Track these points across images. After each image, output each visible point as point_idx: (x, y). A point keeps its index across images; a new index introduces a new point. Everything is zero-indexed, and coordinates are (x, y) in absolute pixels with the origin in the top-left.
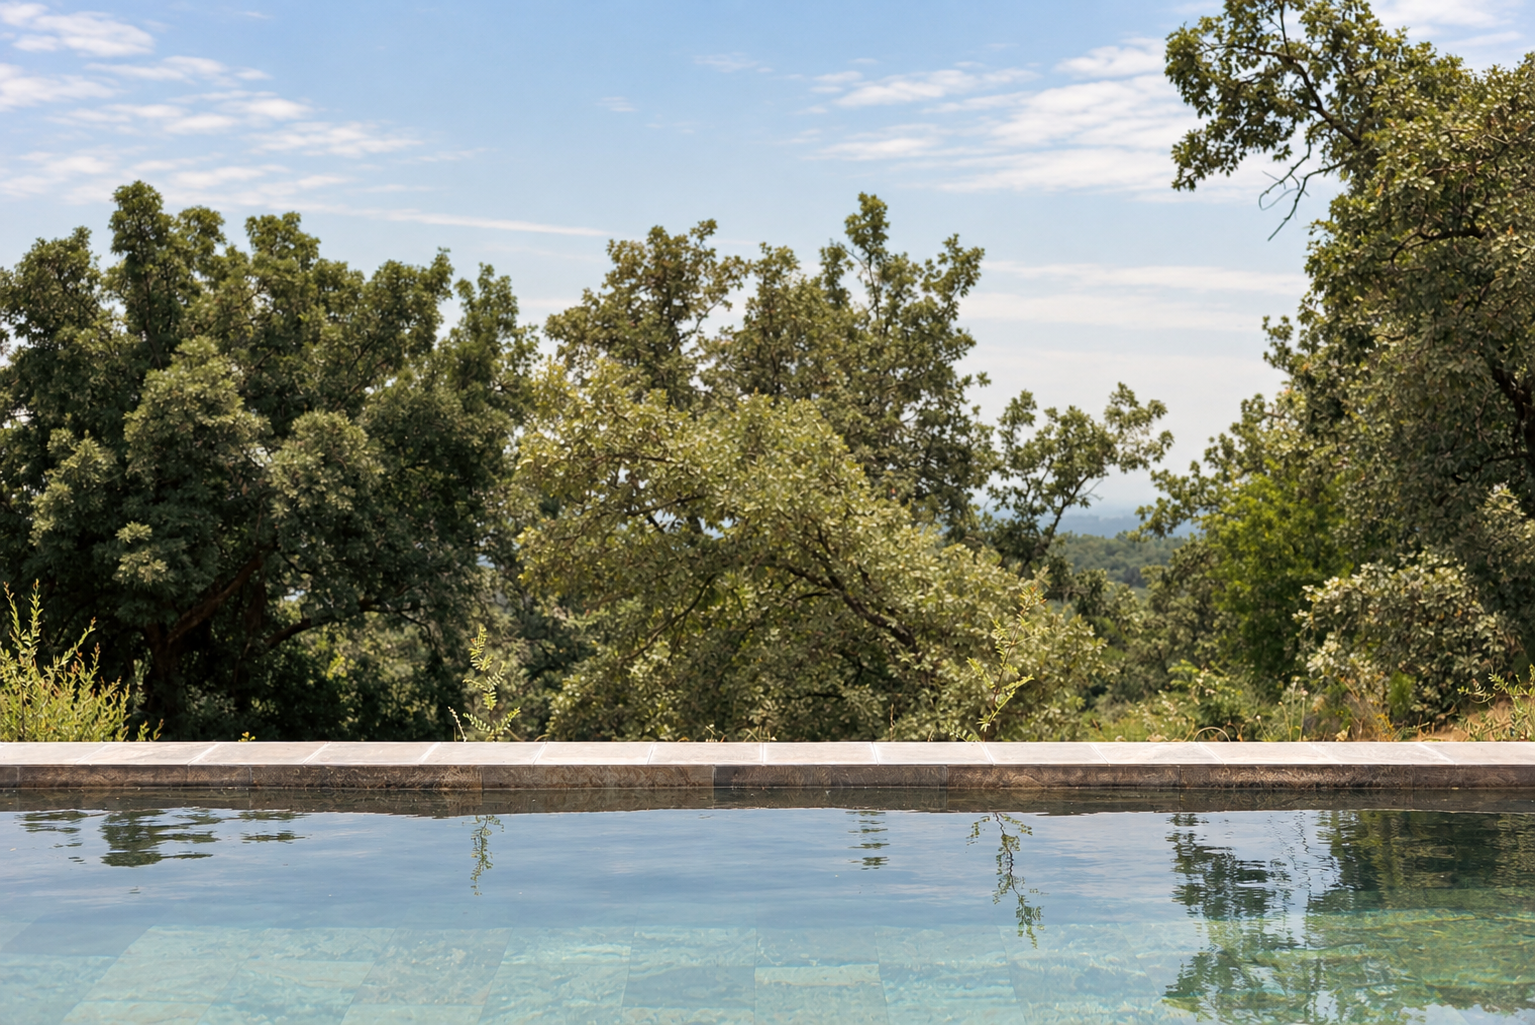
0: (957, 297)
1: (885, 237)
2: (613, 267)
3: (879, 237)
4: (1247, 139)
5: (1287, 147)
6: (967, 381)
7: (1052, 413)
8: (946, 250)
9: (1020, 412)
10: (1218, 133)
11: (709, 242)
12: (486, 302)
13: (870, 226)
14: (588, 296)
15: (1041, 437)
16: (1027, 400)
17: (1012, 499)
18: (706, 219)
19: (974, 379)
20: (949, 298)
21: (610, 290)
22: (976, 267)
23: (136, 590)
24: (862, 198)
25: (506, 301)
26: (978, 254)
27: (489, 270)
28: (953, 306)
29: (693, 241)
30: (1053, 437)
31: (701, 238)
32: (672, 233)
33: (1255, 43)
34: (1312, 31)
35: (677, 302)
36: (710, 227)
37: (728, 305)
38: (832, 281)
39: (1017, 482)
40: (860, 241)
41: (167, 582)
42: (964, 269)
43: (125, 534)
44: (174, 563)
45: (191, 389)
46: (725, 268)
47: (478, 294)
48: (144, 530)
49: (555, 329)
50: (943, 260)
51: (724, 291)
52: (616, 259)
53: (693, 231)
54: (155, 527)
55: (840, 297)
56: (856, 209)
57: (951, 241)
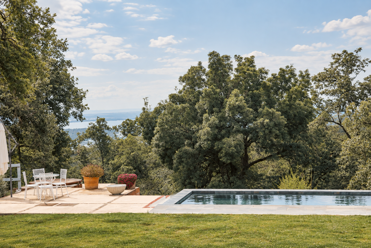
31: (357, 53)
45: (237, 103)
51: (363, 67)
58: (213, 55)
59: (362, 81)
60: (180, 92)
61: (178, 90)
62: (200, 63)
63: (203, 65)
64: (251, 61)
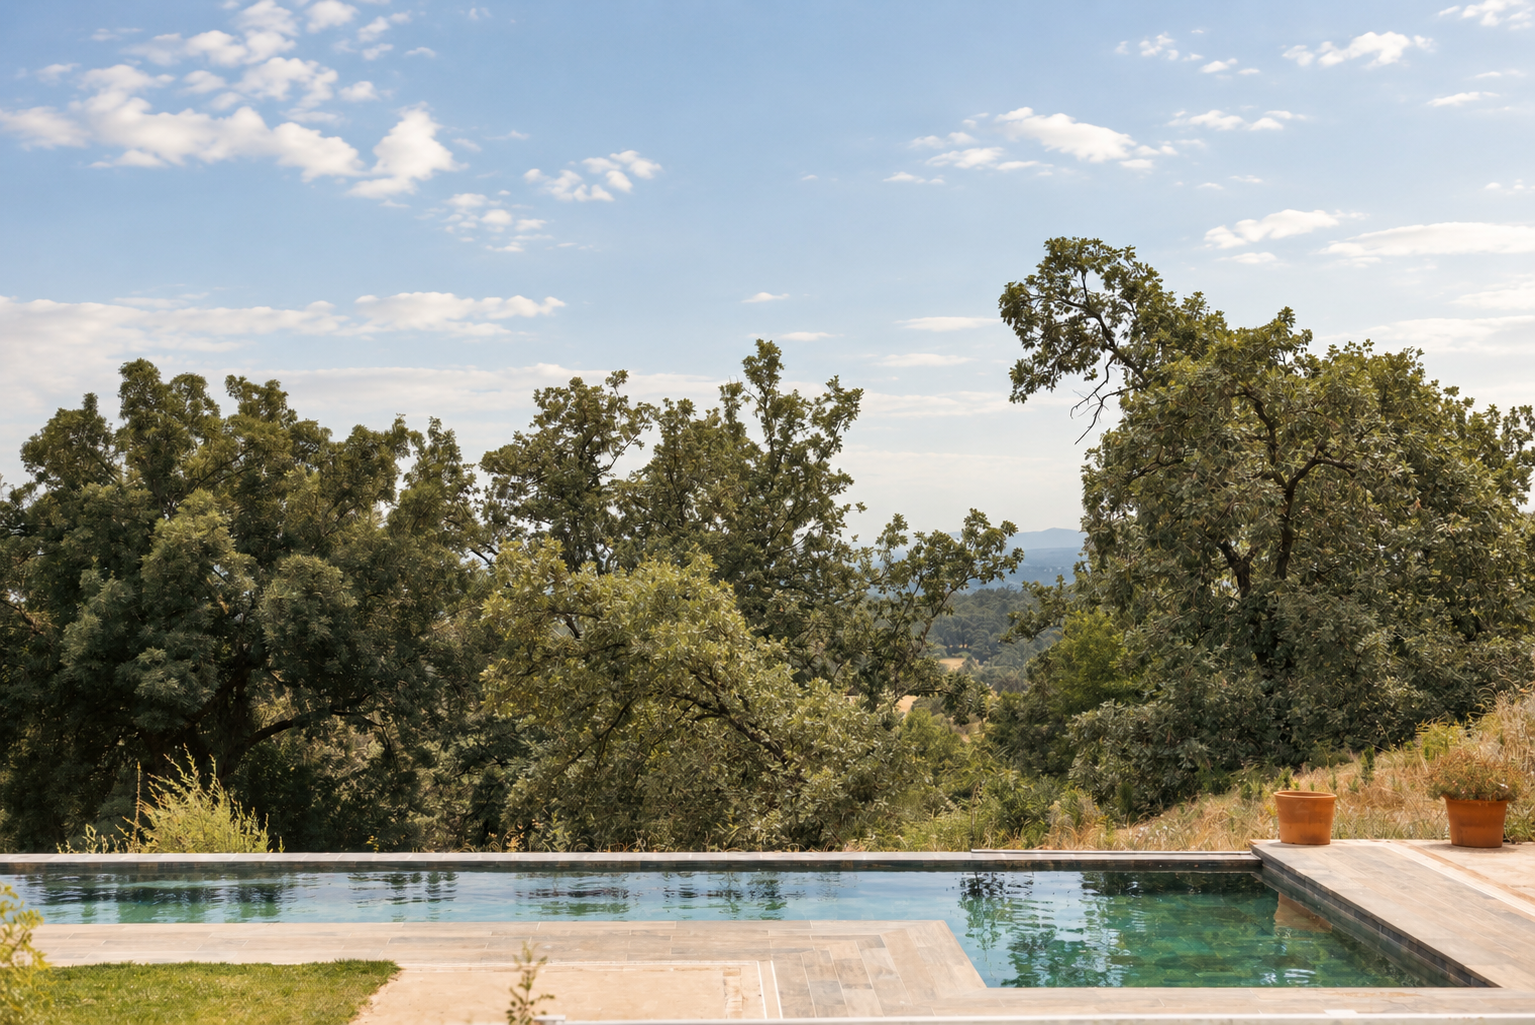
0: (840, 432)
1: (779, 379)
2: (540, 411)
3: (774, 378)
4: (1063, 367)
5: (1094, 370)
6: (847, 508)
7: (919, 535)
8: (828, 390)
9: (893, 533)
10: (1040, 360)
11: (622, 391)
12: (433, 450)
13: (765, 364)
14: (518, 437)
15: (911, 556)
16: (899, 523)
17: (888, 612)
18: (618, 370)
19: (853, 507)
20: (833, 433)
21: (537, 429)
22: (856, 405)
23: (153, 702)
24: (759, 343)
25: (452, 451)
26: (857, 393)
27: (437, 422)
28: (837, 440)
29: (607, 390)
30: (922, 555)
32: (589, 385)
33: (1064, 294)
34: (1109, 286)
35: (596, 439)
36: (622, 376)
37: (641, 445)
38: (730, 414)
39: (891, 595)
40: (756, 380)
41: (179, 696)
42: (847, 404)
43: (143, 657)
44: (182, 679)
45: (196, 536)
46: (638, 412)
47: (428, 443)
48: (160, 654)
49: (490, 462)
50: (829, 398)
52: (542, 405)
53: (609, 380)
54: (168, 650)
55: (738, 429)
56: (754, 352)
57: (833, 384)
59: (637, 477)
62: (89, 402)
63: (100, 407)
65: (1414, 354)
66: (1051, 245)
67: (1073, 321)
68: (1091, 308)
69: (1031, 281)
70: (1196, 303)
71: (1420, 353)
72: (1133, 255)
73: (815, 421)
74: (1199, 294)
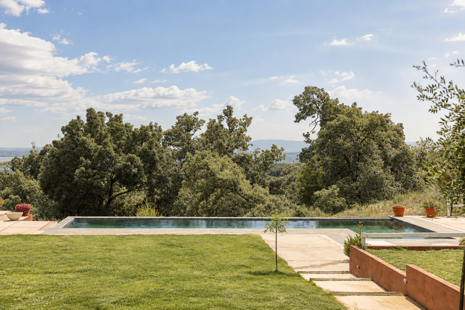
0: (247, 127)
1: (232, 115)
2: (177, 121)
3: (231, 115)
4: (307, 115)
5: (314, 116)
6: (249, 145)
7: (263, 151)
9: (257, 150)
10: (302, 113)
11: (197, 116)
13: (228, 112)
14: (172, 127)
15: (261, 156)
16: (258, 148)
18: (195, 112)
20: (245, 127)
21: (177, 126)
22: (251, 121)
24: (227, 106)
26: (251, 118)
27: (157, 124)
28: (246, 129)
29: (193, 116)
30: (263, 155)
31: (195, 115)
32: (189, 115)
33: (308, 99)
34: (318, 97)
36: (197, 113)
37: (201, 129)
38: (220, 122)
40: (226, 115)
42: (248, 121)
46: (200, 121)
50: (243, 119)
51: (199, 126)
52: (178, 119)
53: (193, 114)
55: (222, 126)
56: (226, 108)
57: (245, 116)
58: (90, 112)
59: (199, 137)
60: (62, 140)
61: (60, 138)
62: (78, 117)
63: (82, 118)
64: (118, 118)
65: (389, 114)
66: (306, 88)
67: (310, 105)
68: (314, 102)
69: (301, 96)
70: (337, 101)
71: (390, 114)
72: (323, 90)
73: (240, 124)
74: (337, 99)
